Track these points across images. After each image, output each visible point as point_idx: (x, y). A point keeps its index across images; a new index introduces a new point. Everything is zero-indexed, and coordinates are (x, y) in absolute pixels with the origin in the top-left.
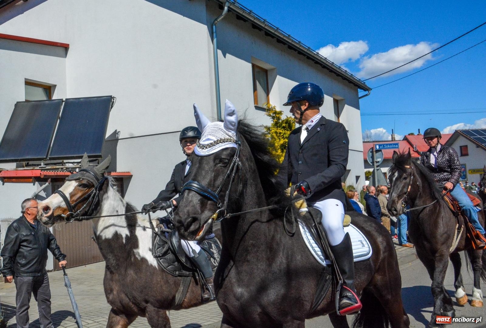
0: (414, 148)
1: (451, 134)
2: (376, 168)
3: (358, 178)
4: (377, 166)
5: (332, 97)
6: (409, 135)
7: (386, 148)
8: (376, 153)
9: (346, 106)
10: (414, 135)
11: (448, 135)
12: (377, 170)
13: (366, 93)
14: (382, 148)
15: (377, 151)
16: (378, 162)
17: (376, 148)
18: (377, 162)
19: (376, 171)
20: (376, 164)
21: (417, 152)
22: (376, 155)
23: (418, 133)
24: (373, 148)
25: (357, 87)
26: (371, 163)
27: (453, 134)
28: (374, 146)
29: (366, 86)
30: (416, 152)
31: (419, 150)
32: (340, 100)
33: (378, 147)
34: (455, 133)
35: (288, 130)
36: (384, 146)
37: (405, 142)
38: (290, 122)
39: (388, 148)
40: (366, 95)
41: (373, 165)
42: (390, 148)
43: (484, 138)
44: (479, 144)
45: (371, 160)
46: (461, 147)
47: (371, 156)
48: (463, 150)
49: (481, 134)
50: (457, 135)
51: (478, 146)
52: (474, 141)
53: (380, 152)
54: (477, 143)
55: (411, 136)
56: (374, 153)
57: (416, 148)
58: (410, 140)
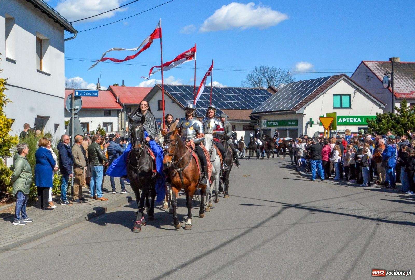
1: (151, 88)
2: (74, 116)
3: (57, 126)
4: (75, 114)
5: (35, 35)
6: (114, 85)
7: (86, 95)
8: (75, 100)
9: (50, 47)
11: (149, 88)
12: (75, 118)
13: (73, 35)
14: (81, 95)
15: (76, 98)
16: (77, 109)
17: (76, 95)
18: (75, 110)
19: (73, 119)
20: (74, 112)
21: (120, 103)
22: (75, 102)
23: (122, 84)
24: (72, 94)
25: (63, 28)
26: (69, 110)
27: (153, 88)
28: (73, 92)
29: (72, 28)
30: (119, 103)
31: (122, 102)
32: (44, 40)
33: (77, 93)
34: (155, 87)
36: (83, 93)
37: (109, 92)
40: (72, 38)
41: (71, 112)
42: (89, 95)
43: (179, 94)
44: (174, 99)
45: (70, 107)
46: (159, 101)
47: (70, 102)
48: (160, 104)
49: (177, 90)
50: (156, 89)
51: (174, 102)
52: (171, 97)
53: (79, 100)
54: (173, 98)
55: (116, 87)
56: (73, 99)
57: (118, 99)
58: (114, 90)
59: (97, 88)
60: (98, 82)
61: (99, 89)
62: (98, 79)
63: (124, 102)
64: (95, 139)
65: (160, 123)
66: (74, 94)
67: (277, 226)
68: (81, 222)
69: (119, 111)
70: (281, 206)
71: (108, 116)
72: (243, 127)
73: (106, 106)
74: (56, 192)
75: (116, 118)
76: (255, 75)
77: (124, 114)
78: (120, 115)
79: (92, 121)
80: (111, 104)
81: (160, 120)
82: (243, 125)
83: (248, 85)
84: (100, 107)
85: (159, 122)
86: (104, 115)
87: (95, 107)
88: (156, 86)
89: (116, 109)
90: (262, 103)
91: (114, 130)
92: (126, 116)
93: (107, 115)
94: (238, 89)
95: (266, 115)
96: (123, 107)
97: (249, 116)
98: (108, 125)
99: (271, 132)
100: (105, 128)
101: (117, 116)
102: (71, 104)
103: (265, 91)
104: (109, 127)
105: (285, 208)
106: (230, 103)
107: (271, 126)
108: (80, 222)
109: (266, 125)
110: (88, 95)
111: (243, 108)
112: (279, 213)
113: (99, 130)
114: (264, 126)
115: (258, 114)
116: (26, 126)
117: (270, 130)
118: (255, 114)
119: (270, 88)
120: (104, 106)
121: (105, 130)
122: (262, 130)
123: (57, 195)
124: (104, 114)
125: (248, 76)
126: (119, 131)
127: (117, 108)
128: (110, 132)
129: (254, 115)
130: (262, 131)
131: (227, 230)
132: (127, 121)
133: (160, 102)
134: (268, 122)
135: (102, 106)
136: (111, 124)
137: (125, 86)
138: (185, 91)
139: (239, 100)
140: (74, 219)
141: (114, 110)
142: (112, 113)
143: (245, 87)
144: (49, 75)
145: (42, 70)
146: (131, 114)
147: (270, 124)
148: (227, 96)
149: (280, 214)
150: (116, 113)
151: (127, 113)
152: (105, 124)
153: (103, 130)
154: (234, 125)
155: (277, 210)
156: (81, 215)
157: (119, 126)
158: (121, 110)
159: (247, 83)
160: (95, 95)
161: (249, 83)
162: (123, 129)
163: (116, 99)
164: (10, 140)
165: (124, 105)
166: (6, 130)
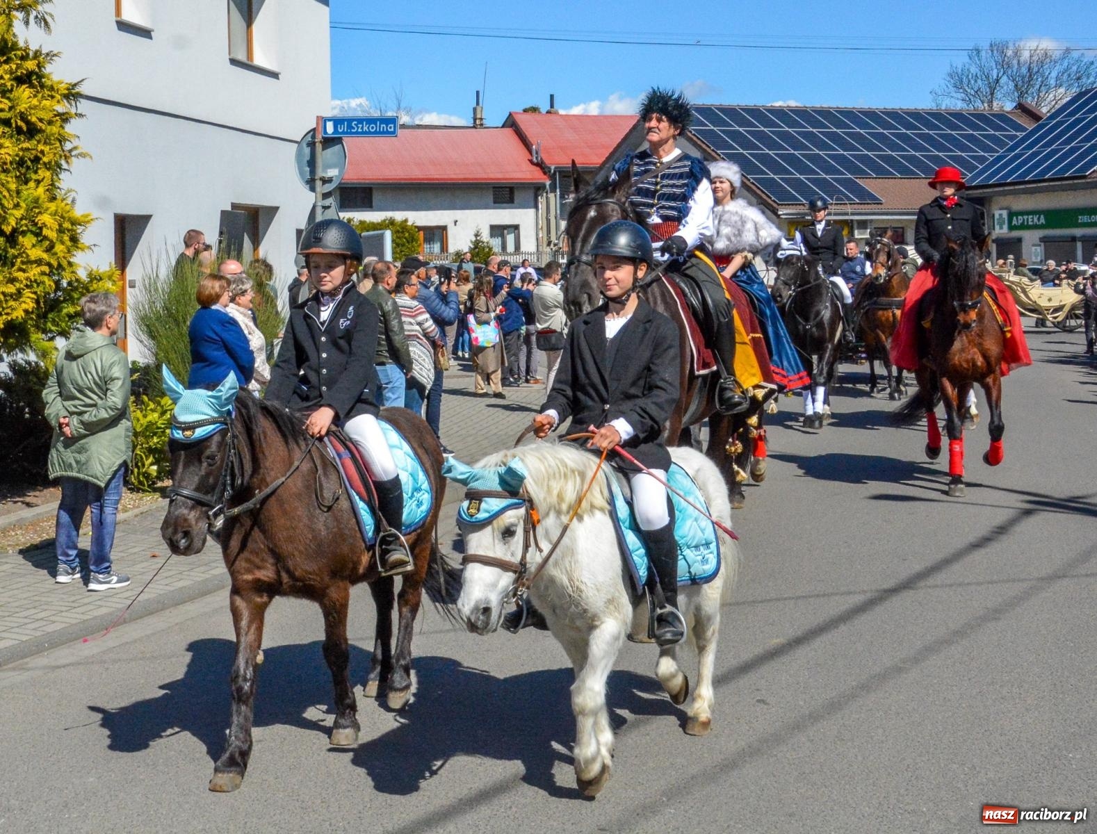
0: (534, 153)
2: (321, 203)
6: (525, 111)
7: (357, 133)
8: (323, 149)
10: (540, 112)
11: (632, 117)
12: (325, 208)
15: (329, 142)
16: (330, 180)
17: (325, 132)
18: (325, 181)
19: (319, 210)
20: (321, 189)
21: (540, 165)
22: (324, 156)
23: (548, 108)
24: (314, 130)
28: (318, 124)
30: (537, 165)
31: (547, 161)
33: (330, 128)
36: (350, 127)
37: (509, 131)
39: (363, 132)
42: (370, 133)
43: (723, 131)
44: (708, 149)
45: (308, 173)
47: (308, 159)
49: (717, 121)
53: (337, 148)
54: (704, 146)
55: (528, 116)
56: (319, 147)
57: (537, 153)
58: (523, 126)
59: (475, 119)
60: (478, 103)
61: (482, 125)
62: (478, 93)
63: (558, 159)
64: (380, 275)
66: (321, 129)
67: (991, 582)
69: (538, 189)
70: (1017, 502)
71: (505, 205)
73: (500, 176)
75: (532, 211)
76: (974, 70)
77: (554, 199)
78: (542, 201)
79: (456, 222)
80: (519, 169)
83: (954, 103)
84: (478, 176)
86: (495, 202)
87: (465, 179)
89: (529, 184)
90: (992, 156)
91: (523, 248)
92: (562, 205)
93: (503, 203)
94: (916, 115)
95: (1004, 194)
96: (553, 177)
98: (506, 232)
99: (1025, 247)
100: (496, 243)
101: (532, 203)
102: (312, 163)
103: (1002, 116)
104: (510, 239)
105: (1028, 513)
106: (889, 160)
107: (1023, 227)
109: (1005, 227)
110: (366, 133)
112: (1002, 530)
113: (476, 248)
114: (1001, 228)
115: (981, 191)
116: (192, 238)
117: (1019, 240)
118: (972, 192)
119: (1022, 108)
120: (492, 176)
122: (993, 241)
124: (492, 200)
125: (951, 75)
126: (540, 249)
127: (531, 179)
128: (511, 254)
130: (994, 246)
131: (798, 598)
132: (563, 219)
134: (1011, 215)
135: (485, 176)
136: (515, 228)
137: (556, 113)
138: (743, 122)
139: (917, 147)
141: (524, 186)
142: (518, 196)
143: (943, 108)
144: (275, 75)
145: (252, 61)
147: (1020, 222)
149: (1004, 538)
150: (531, 194)
151: (562, 197)
152: (498, 230)
153: (490, 249)
154: (903, 228)
155: (1001, 517)
157: (541, 236)
158: (544, 186)
159: (949, 95)
160: (388, 132)
161: (954, 95)
162: (552, 246)
163: (530, 151)
164: (91, 281)
165: (555, 172)
166: (69, 251)
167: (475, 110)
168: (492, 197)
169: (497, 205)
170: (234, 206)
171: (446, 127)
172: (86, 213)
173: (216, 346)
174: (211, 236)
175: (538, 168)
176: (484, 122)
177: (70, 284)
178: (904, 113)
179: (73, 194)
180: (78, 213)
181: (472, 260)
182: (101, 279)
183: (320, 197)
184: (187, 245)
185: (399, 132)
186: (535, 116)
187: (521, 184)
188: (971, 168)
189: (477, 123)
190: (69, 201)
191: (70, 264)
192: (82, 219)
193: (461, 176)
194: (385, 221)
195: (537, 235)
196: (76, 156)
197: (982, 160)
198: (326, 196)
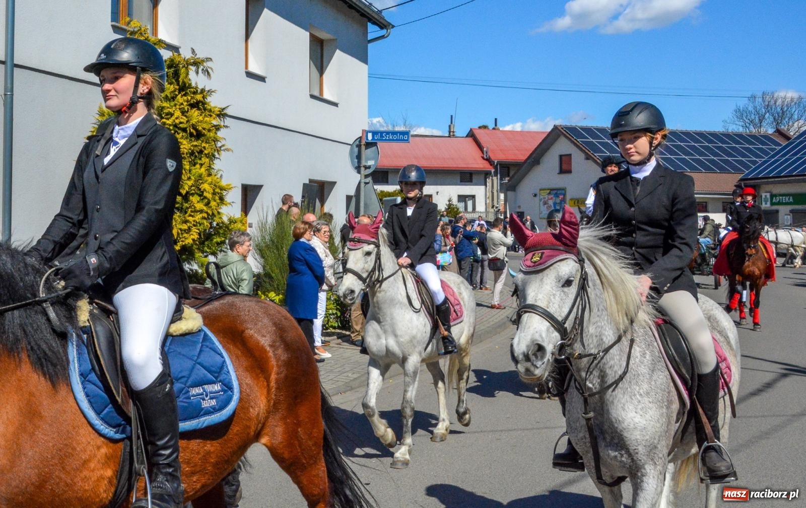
0: (485, 153)
1: (544, 133)
2: (363, 180)
3: (350, 199)
5: (306, 30)
6: (480, 128)
7: (386, 140)
8: (366, 149)
9: (338, 54)
10: (488, 129)
12: (366, 183)
13: (383, 32)
14: (378, 140)
15: (369, 145)
16: (369, 167)
17: (367, 139)
18: (366, 168)
19: (362, 185)
20: (363, 172)
21: (489, 160)
22: (366, 153)
23: (493, 126)
24: (360, 138)
25: (366, 20)
26: (356, 168)
27: (550, 134)
29: (382, 18)
30: (487, 160)
31: (492, 158)
32: (328, 39)
33: (370, 136)
34: (553, 130)
35: (171, 84)
36: (382, 136)
37: (470, 140)
38: (178, 64)
39: (389, 140)
40: (383, 37)
41: (360, 172)
42: (393, 140)
43: (599, 143)
44: (589, 153)
45: (356, 163)
46: (561, 156)
47: (357, 154)
48: (563, 162)
49: (594, 136)
50: (556, 133)
51: (588, 157)
52: (584, 148)
53: (374, 148)
54: (587, 151)
55: (482, 131)
56: (363, 147)
57: (486, 153)
58: (478, 137)
59: (450, 132)
60: (452, 123)
61: (454, 135)
62: (452, 116)
63: (497, 157)
65: (562, 196)
66: (364, 137)
68: (352, 389)
69: (487, 174)
71: (467, 183)
72: (724, 207)
73: (465, 166)
74: (327, 326)
75: (483, 187)
76: (750, 108)
77: (496, 180)
78: (489, 181)
79: (437, 193)
80: (475, 161)
81: (563, 192)
82: (723, 202)
83: (736, 127)
84: (451, 166)
85: (561, 194)
86: (461, 182)
88: (556, 128)
89: (482, 171)
90: (760, 161)
91: (478, 209)
92: (501, 184)
93: (465, 182)
94: (714, 135)
95: (768, 183)
96: (496, 168)
97: (735, 186)
98: (467, 199)
99: (780, 215)
100: (461, 206)
101: (483, 183)
102: (359, 157)
103: (766, 137)
104: (470, 203)
106: (698, 161)
107: (779, 203)
108: (350, 390)
109: (769, 203)
110: (391, 140)
111: (723, 170)
113: (449, 208)
114: (766, 204)
115: (753, 181)
116: (286, 199)
117: (777, 211)
118: (746, 182)
119: (778, 132)
120: (460, 166)
121: (462, 209)
123: (329, 331)
124: (459, 180)
125: (736, 111)
126: (488, 210)
127: (483, 168)
128: (470, 213)
129: (744, 184)
132: (501, 192)
133: (563, 157)
134: (772, 196)
135: (455, 166)
136: (473, 197)
137: (498, 129)
139: (715, 154)
140: (340, 384)
141: (478, 172)
142: (474, 177)
143: (730, 131)
144: (336, 105)
145: (322, 96)
146: (509, 181)
147: (778, 200)
148: (693, 148)
150: (482, 177)
151: (501, 179)
152: (462, 198)
153: (458, 209)
154: (706, 202)
156: (355, 376)
157: (488, 202)
158: (491, 173)
159: (734, 123)
160: (404, 140)
161: (737, 123)
162: (495, 208)
163: (483, 153)
164: (230, 223)
165: (497, 164)
166: (218, 205)
167: (450, 126)
168: (458, 178)
169: (463, 183)
170: (311, 181)
171: (432, 136)
172: (229, 183)
173: (301, 263)
174: (298, 198)
175: (487, 162)
176: (455, 133)
177: (218, 224)
178: (708, 134)
179: (221, 173)
180: (223, 183)
181: (447, 215)
182: (236, 222)
183: (363, 177)
184: (284, 203)
185: (411, 139)
186: (486, 130)
187: (478, 171)
188: (748, 167)
189: (451, 134)
190: (219, 176)
191: (219, 213)
192: (226, 187)
193: (442, 166)
194: (395, 191)
195: (486, 201)
196: (224, 150)
197: (754, 162)
198: (366, 176)
